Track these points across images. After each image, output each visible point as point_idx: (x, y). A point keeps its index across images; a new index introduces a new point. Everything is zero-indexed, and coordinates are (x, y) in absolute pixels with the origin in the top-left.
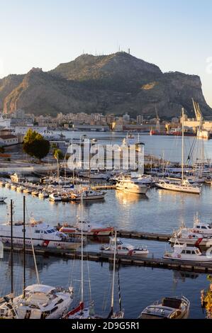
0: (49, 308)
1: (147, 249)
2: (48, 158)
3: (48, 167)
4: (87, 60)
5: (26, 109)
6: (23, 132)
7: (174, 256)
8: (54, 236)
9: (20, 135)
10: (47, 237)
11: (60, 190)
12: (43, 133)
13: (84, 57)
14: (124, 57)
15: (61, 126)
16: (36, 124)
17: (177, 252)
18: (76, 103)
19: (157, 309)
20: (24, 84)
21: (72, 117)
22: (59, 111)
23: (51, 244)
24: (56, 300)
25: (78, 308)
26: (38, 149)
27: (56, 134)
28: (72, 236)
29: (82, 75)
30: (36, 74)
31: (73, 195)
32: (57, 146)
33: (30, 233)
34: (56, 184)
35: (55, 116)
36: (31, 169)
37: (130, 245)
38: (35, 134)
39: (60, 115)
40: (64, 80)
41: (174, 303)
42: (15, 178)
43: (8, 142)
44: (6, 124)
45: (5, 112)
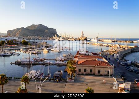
0: (36, 75)
1: (52, 62)
2: (28, 45)
3: (28, 47)
4: (33, 26)
5: (21, 36)
7: (57, 63)
9: (21, 41)
11: (32, 52)
12: (26, 40)
13: (33, 25)
14: (41, 25)
15: (29, 39)
17: (58, 62)
18: (32, 34)
19: (57, 73)
20: (20, 30)
21: (31, 37)
22: (28, 36)
23: (32, 62)
24: (37, 73)
25: (41, 74)
26: (26, 43)
28: (37, 60)
29: (33, 28)
30: (23, 28)
31: (35, 53)
32: (29, 43)
33: (28, 60)
34: (30, 50)
35: (27, 37)
36: (25, 48)
37: (49, 61)
38: (24, 41)
39: (28, 37)
40: (29, 30)
41: (60, 72)
42: (22, 50)
43: (18, 42)
44: (17, 39)
45: (16, 36)
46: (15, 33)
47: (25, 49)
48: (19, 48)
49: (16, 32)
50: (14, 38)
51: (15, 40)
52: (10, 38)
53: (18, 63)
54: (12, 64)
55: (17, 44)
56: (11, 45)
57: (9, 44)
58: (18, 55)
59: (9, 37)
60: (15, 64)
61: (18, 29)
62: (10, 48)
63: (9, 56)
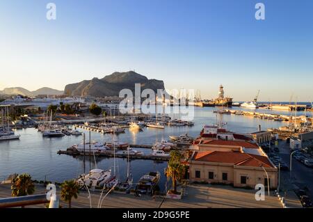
0: (101, 179)
1: (142, 152)
2: (101, 115)
3: (100, 119)
4: (117, 74)
5: (91, 95)
6: (90, 104)
7: (153, 154)
8: (103, 148)
9: (89, 106)
10: (100, 148)
11: (106, 128)
12: (99, 105)
13: (116, 73)
14: (132, 73)
15: (106, 102)
16: (95, 101)
17: (154, 152)
18: (112, 92)
19: (147, 177)
20: (90, 84)
21: (111, 98)
22: (105, 95)
23: (102, 151)
24: (103, 176)
25: (113, 178)
26: (96, 111)
27: (104, 105)
28: (111, 148)
29: (115, 80)
30: (95, 80)
31: (111, 131)
32: (105, 110)
33: (93, 147)
34: (104, 126)
35: (104, 97)
36: (93, 120)
37: (135, 151)
38: (95, 105)
39: (106, 97)
40: (107, 82)
41: (153, 174)
42: (86, 124)
43: (83, 109)
44: (82, 101)
45: (82, 96)
46: (80, 89)
47: (94, 122)
48: (83, 121)
49: (83, 87)
50: (77, 101)
51: (78, 103)
52: (69, 101)
53: (73, 152)
54: (60, 153)
55: (80, 112)
56: (68, 114)
57: (64, 112)
58: (77, 134)
59: (67, 98)
60: (68, 154)
61: (86, 82)
62: (64, 121)
63: (59, 136)
